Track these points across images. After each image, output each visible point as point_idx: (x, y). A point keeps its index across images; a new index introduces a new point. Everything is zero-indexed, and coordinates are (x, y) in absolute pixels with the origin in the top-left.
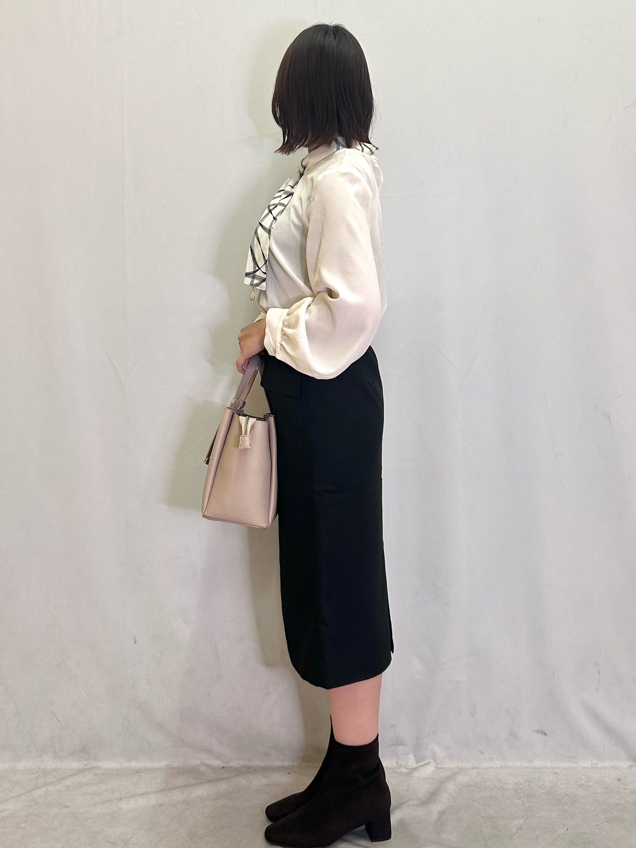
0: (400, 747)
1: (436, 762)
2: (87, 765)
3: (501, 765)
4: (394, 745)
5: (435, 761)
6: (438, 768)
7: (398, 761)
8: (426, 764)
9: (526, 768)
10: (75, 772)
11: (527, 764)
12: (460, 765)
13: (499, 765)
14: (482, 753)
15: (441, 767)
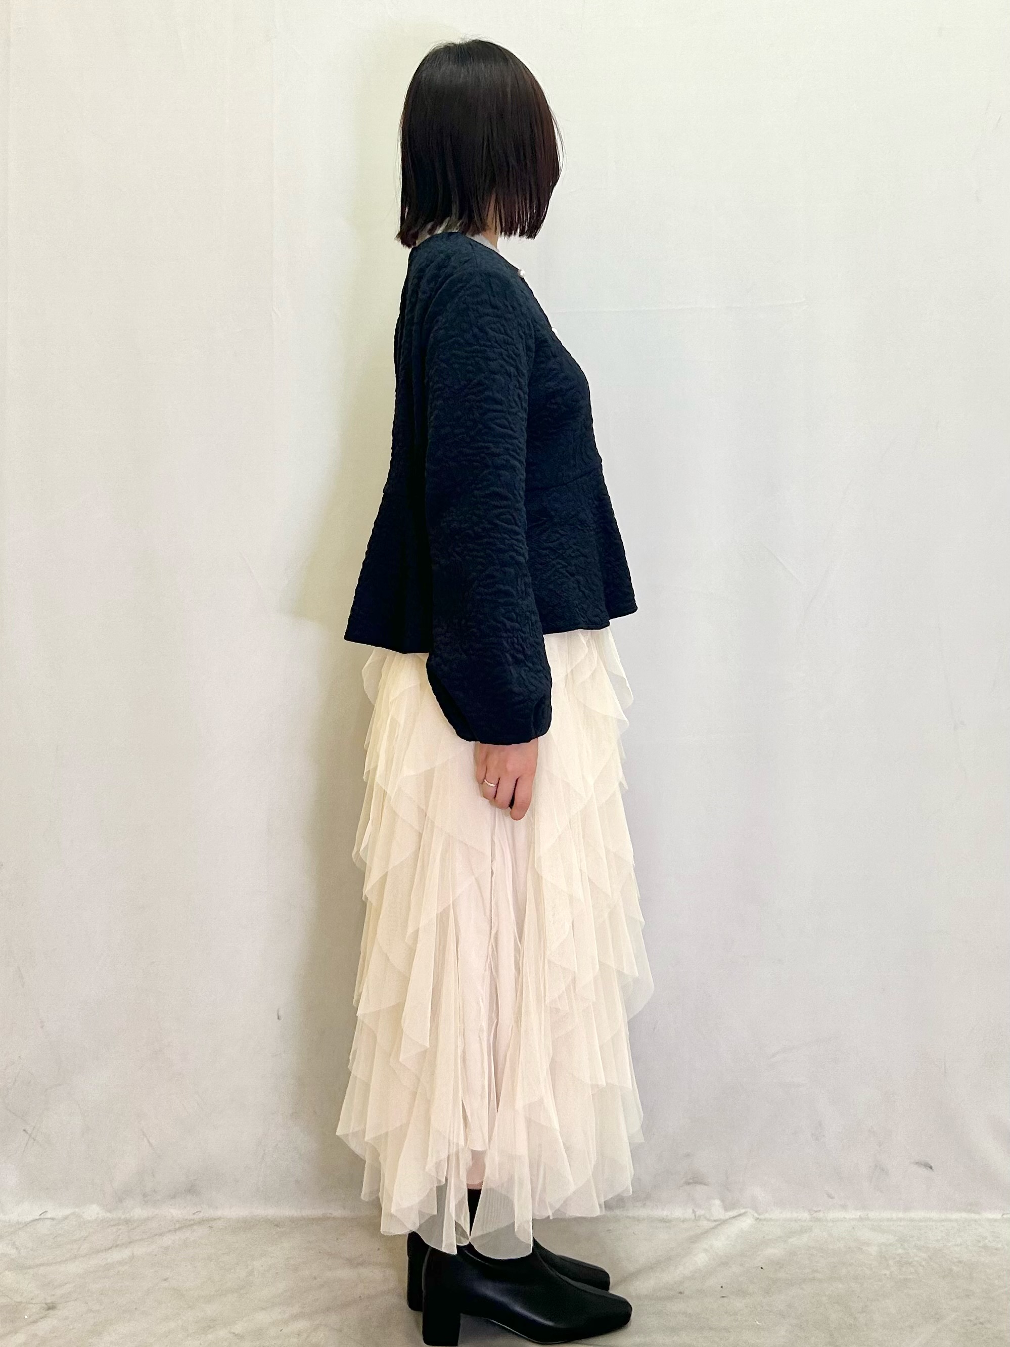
0: (699, 1188)
1: (756, 1212)
2: (197, 1213)
3: (860, 1216)
4: (689, 1184)
5: (756, 1209)
6: (760, 1220)
7: (695, 1210)
8: (740, 1215)
9: (900, 1220)
10: (177, 1226)
11: (901, 1215)
12: (795, 1215)
13: (858, 1217)
14: (830, 1197)
15: (765, 1220)
